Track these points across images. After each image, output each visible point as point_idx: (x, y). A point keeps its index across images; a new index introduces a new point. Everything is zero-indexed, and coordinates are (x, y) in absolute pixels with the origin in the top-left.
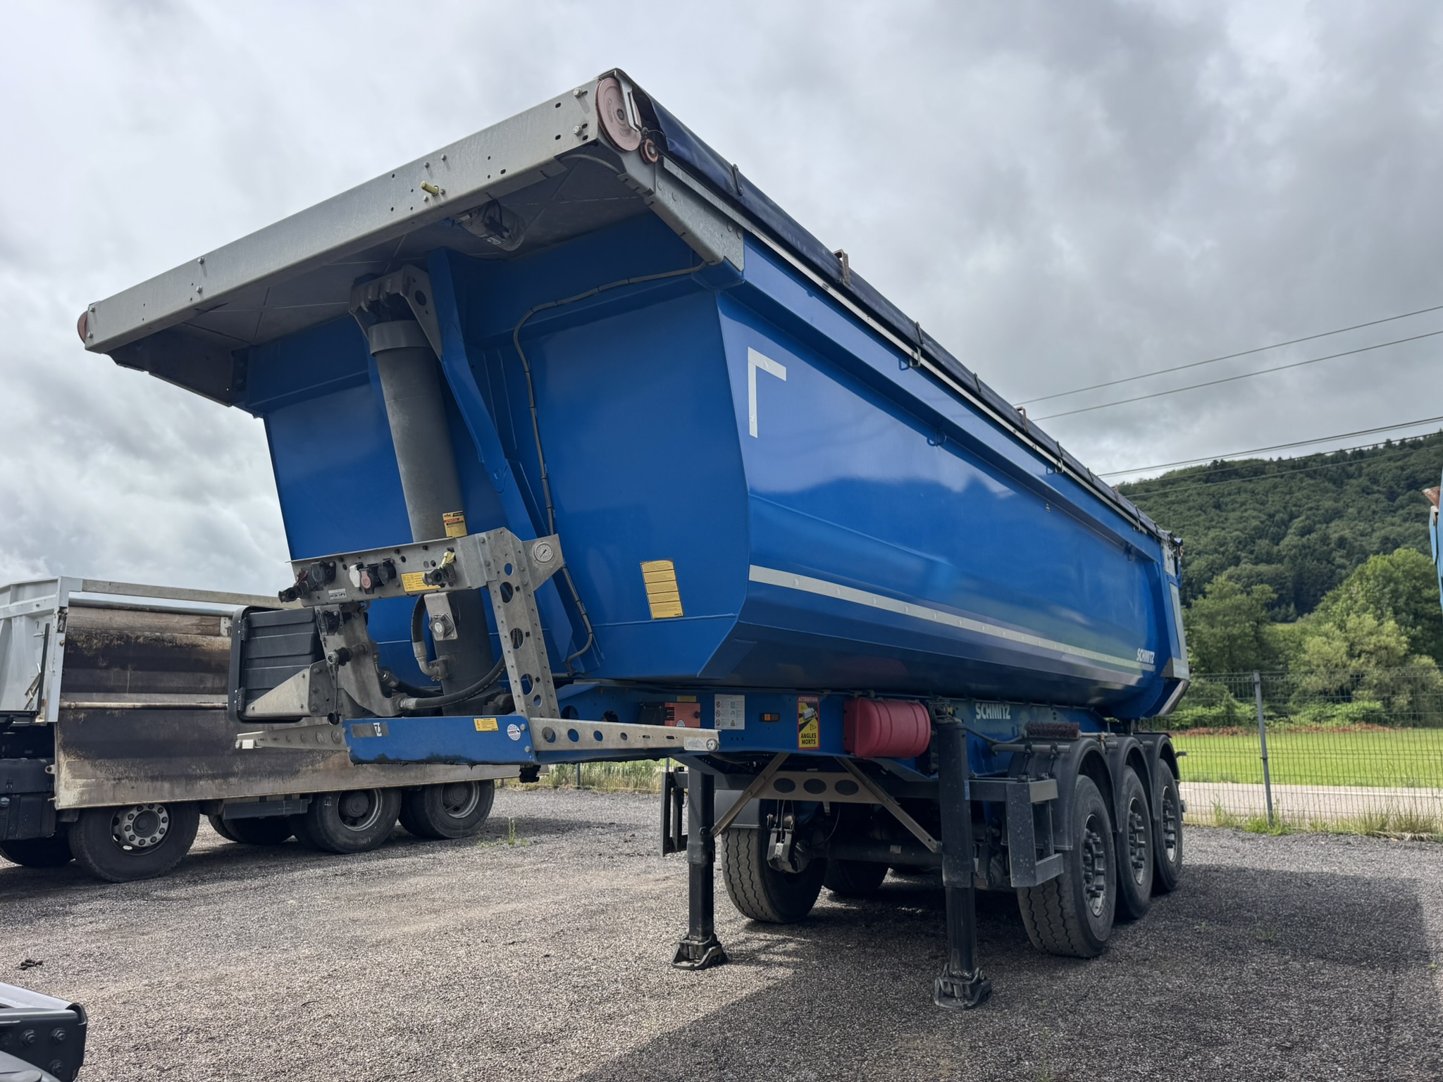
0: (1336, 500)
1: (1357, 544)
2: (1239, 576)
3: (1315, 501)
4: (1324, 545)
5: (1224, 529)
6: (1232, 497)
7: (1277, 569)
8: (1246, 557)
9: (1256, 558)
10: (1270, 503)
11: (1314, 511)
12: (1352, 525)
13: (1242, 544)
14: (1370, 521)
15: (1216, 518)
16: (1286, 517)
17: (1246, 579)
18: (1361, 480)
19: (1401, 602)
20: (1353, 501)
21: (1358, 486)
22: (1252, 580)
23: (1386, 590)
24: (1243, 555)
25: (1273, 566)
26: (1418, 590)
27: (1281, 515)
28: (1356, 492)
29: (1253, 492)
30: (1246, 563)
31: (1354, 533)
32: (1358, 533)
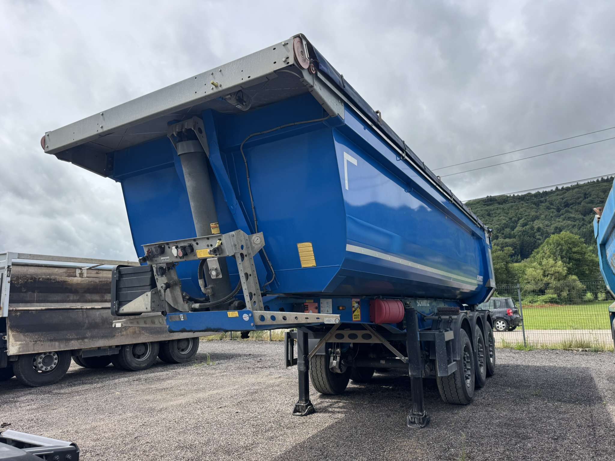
0: (536, 212)
1: (545, 230)
2: (498, 244)
3: (528, 212)
4: (532, 230)
5: (491, 224)
6: (495, 211)
7: (513, 241)
8: (500, 236)
9: (505, 236)
10: (510, 213)
11: (527, 216)
12: (543, 222)
13: (499, 230)
14: (550, 220)
15: (488, 220)
16: (517, 219)
17: (501, 245)
18: (546, 203)
19: (564, 253)
20: (543, 212)
21: (545, 206)
22: (503, 245)
23: (558, 249)
24: (500, 235)
25: (512, 239)
26: (571, 249)
27: (515, 218)
28: (544, 209)
29: (503, 209)
30: (500, 238)
31: (544, 225)
32: (545, 225)
